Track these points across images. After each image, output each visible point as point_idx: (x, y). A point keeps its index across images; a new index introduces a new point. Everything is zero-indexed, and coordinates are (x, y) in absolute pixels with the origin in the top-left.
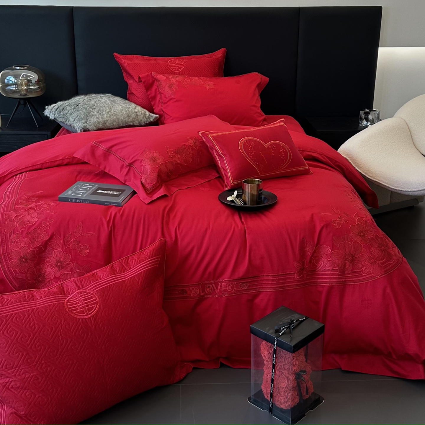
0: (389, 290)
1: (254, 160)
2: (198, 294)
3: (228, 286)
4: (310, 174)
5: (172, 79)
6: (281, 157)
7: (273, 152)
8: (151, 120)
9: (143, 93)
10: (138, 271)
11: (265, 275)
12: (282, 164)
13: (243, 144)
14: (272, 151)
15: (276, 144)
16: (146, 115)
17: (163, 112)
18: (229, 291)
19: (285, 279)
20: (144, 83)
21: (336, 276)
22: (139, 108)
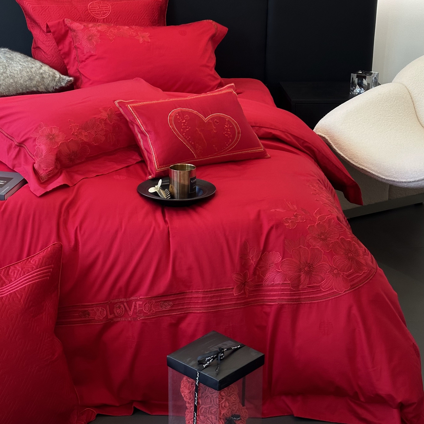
0: (355, 311)
1: (188, 139)
2: (104, 316)
3: (145, 305)
4: (266, 158)
5: (93, 29)
6: (226, 135)
7: (215, 128)
8: (61, 85)
9: (52, 47)
10: (21, 285)
11: (193, 291)
12: (227, 145)
13: (173, 118)
14: (213, 126)
15: (220, 118)
16: (56, 77)
17: (80, 73)
18: (145, 312)
19: (221, 296)
20: (54, 33)
21: (287, 293)
22: (46, 68)
